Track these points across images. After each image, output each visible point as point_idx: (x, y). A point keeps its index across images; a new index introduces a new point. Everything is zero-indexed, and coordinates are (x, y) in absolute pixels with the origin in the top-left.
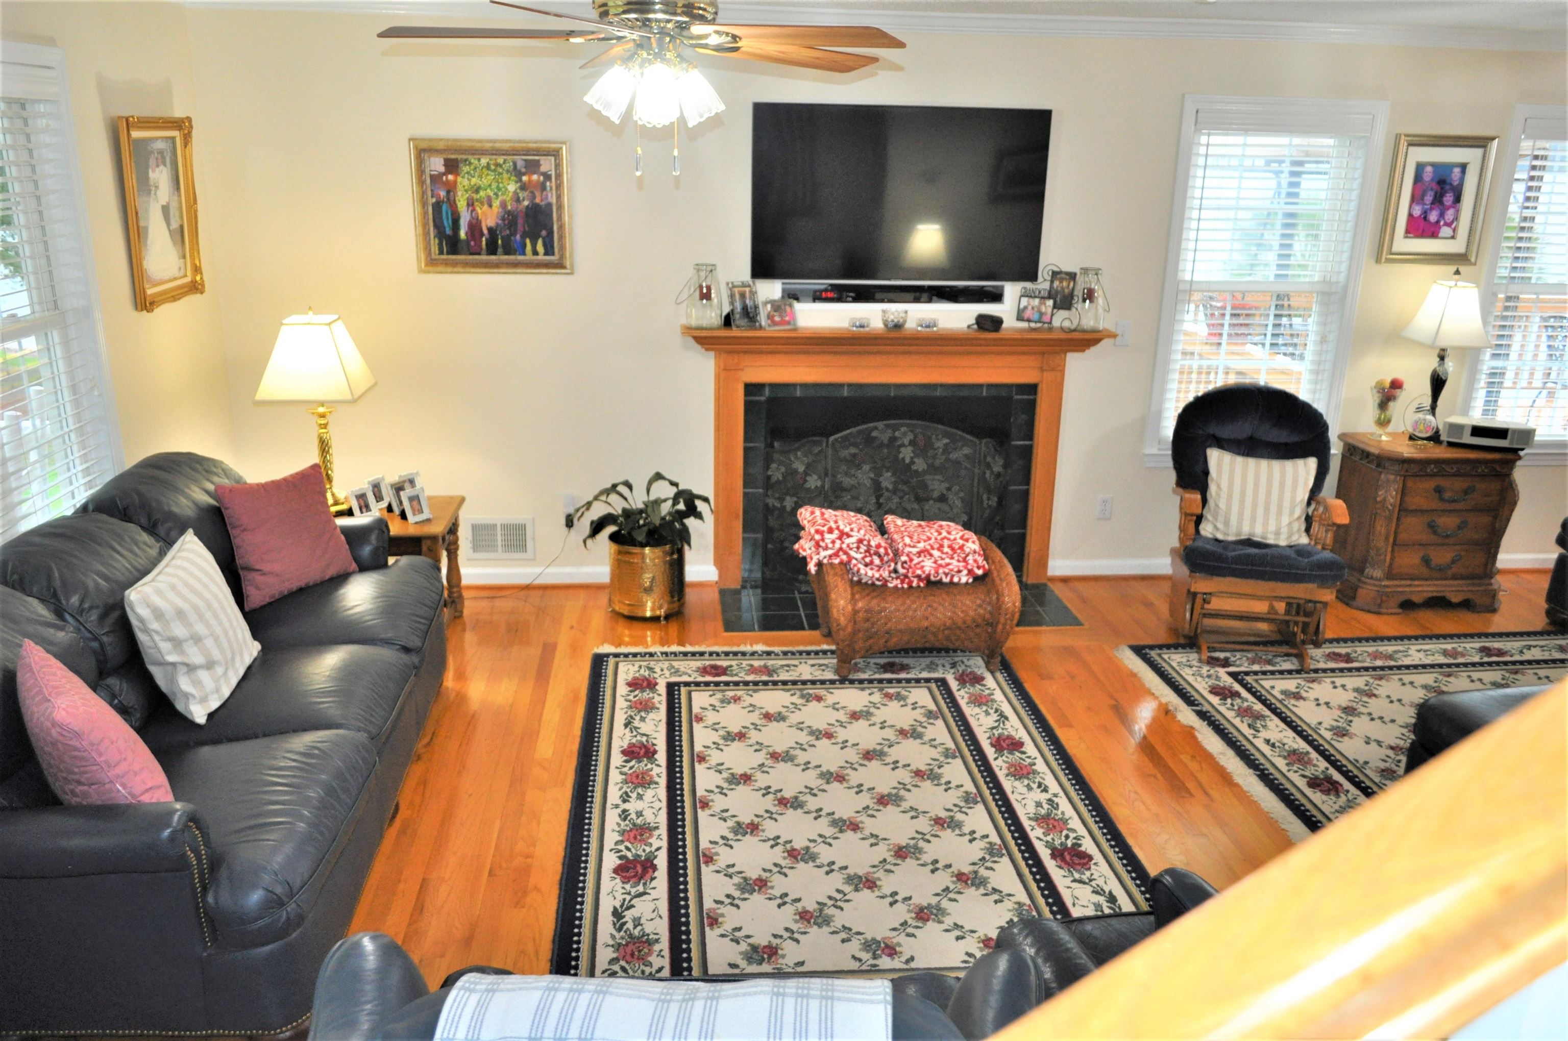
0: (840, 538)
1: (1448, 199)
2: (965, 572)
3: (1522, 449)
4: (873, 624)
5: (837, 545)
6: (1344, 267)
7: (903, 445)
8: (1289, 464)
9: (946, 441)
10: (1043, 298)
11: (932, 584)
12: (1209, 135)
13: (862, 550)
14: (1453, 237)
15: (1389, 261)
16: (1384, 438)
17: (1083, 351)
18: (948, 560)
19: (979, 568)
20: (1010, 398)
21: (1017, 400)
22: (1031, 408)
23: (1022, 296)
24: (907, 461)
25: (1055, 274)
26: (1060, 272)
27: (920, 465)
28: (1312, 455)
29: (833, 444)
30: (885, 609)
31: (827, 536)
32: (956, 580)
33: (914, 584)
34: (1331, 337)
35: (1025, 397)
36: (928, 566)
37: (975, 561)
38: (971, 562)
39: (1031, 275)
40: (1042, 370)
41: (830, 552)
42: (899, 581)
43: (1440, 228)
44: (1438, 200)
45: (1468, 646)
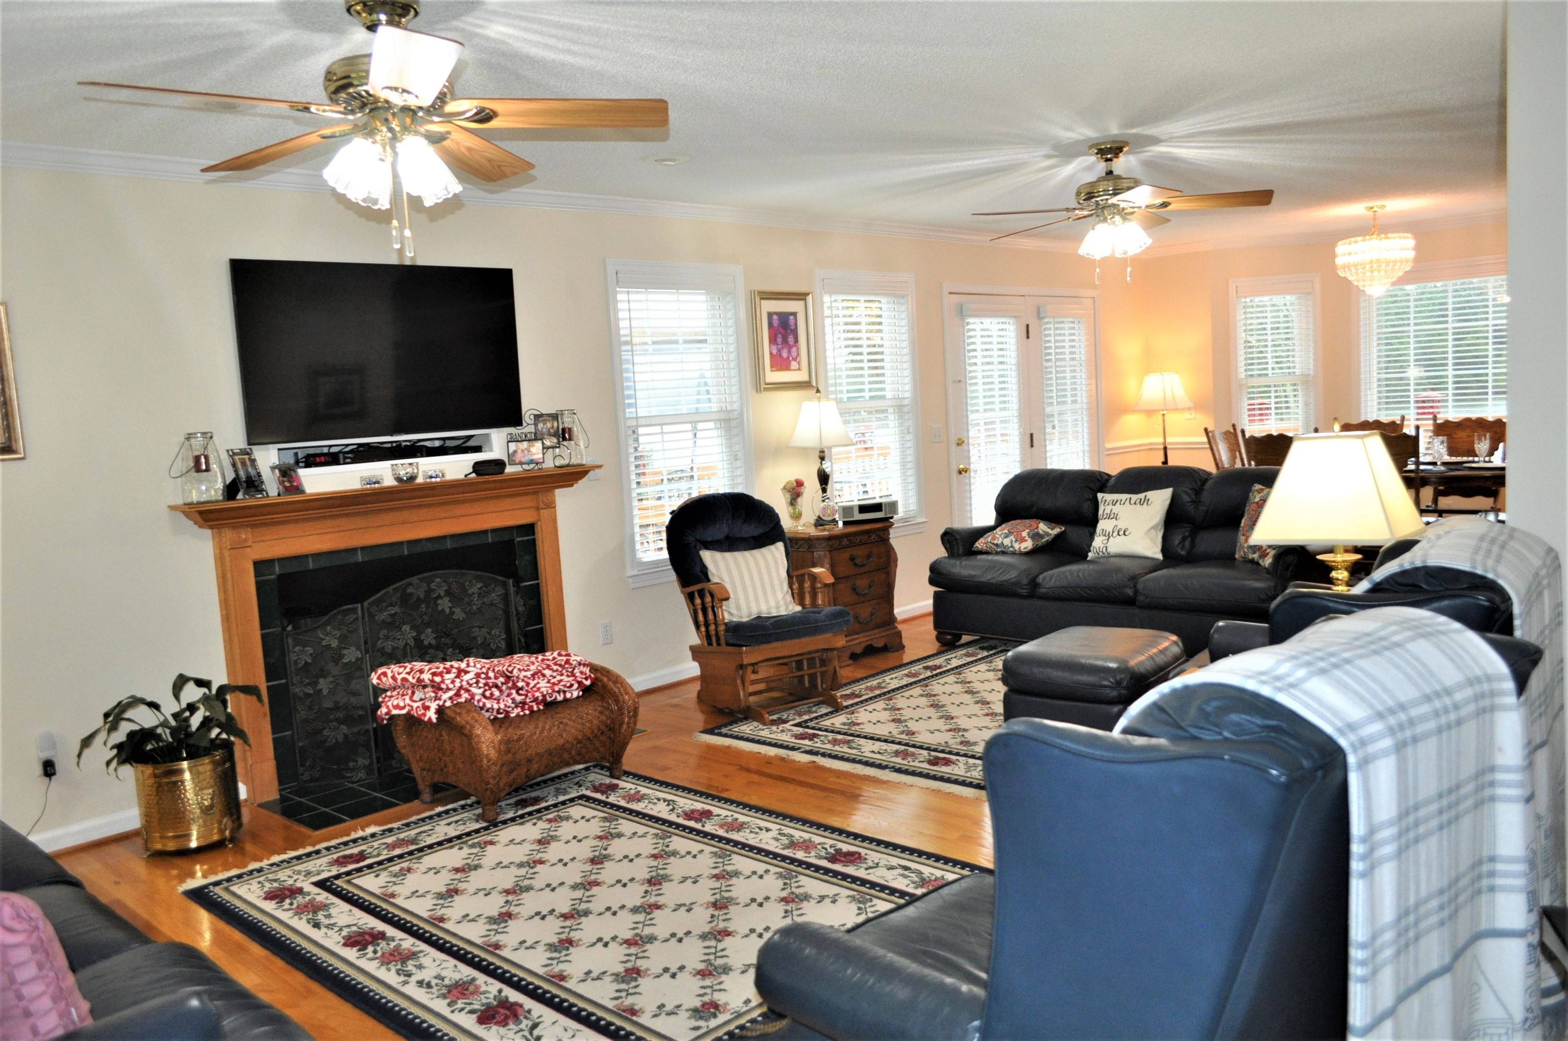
0: (458, 676)
1: (791, 339)
2: (576, 686)
3: (892, 518)
4: (514, 754)
5: (458, 684)
6: (735, 398)
7: (439, 597)
8: (765, 550)
9: (479, 585)
10: (529, 440)
11: (550, 706)
12: (628, 293)
13: (481, 685)
14: (799, 369)
15: (765, 389)
16: (800, 528)
17: (571, 485)
18: (559, 678)
19: (586, 679)
20: (511, 542)
21: (519, 542)
22: (531, 547)
23: (508, 442)
24: (447, 611)
25: (538, 417)
26: (542, 415)
27: (459, 614)
28: (779, 541)
29: (369, 609)
30: (523, 735)
31: (447, 676)
32: (568, 695)
33: (535, 708)
34: (740, 455)
35: (526, 538)
36: (543, 685)
37: (582, 673)
38: (578, 674)
39: (516, 420)
40: (538, 509)
41: (451, 693)
42: (519, 709)
43: (790, 362)
44: (785, 341)
45: (916, 668)
